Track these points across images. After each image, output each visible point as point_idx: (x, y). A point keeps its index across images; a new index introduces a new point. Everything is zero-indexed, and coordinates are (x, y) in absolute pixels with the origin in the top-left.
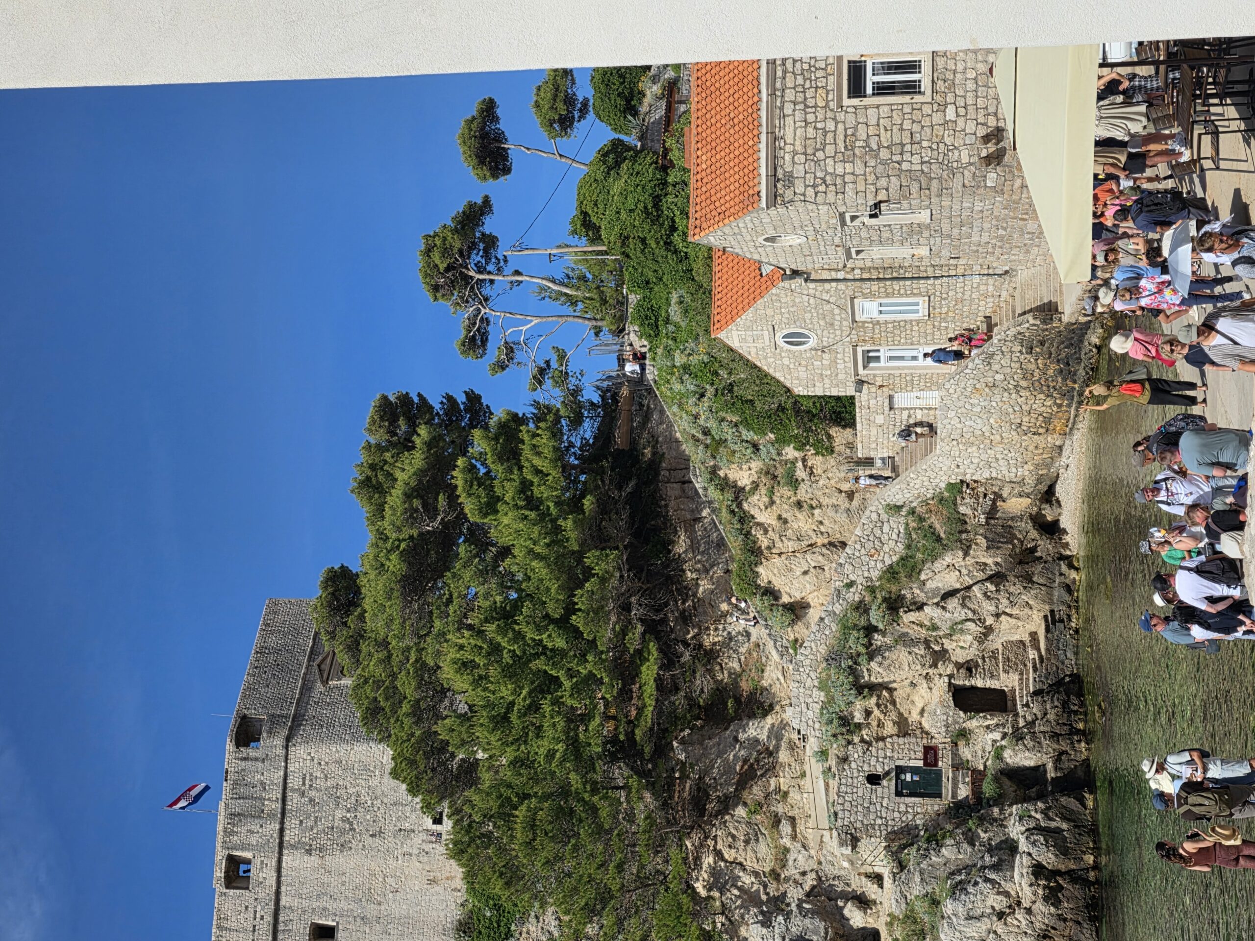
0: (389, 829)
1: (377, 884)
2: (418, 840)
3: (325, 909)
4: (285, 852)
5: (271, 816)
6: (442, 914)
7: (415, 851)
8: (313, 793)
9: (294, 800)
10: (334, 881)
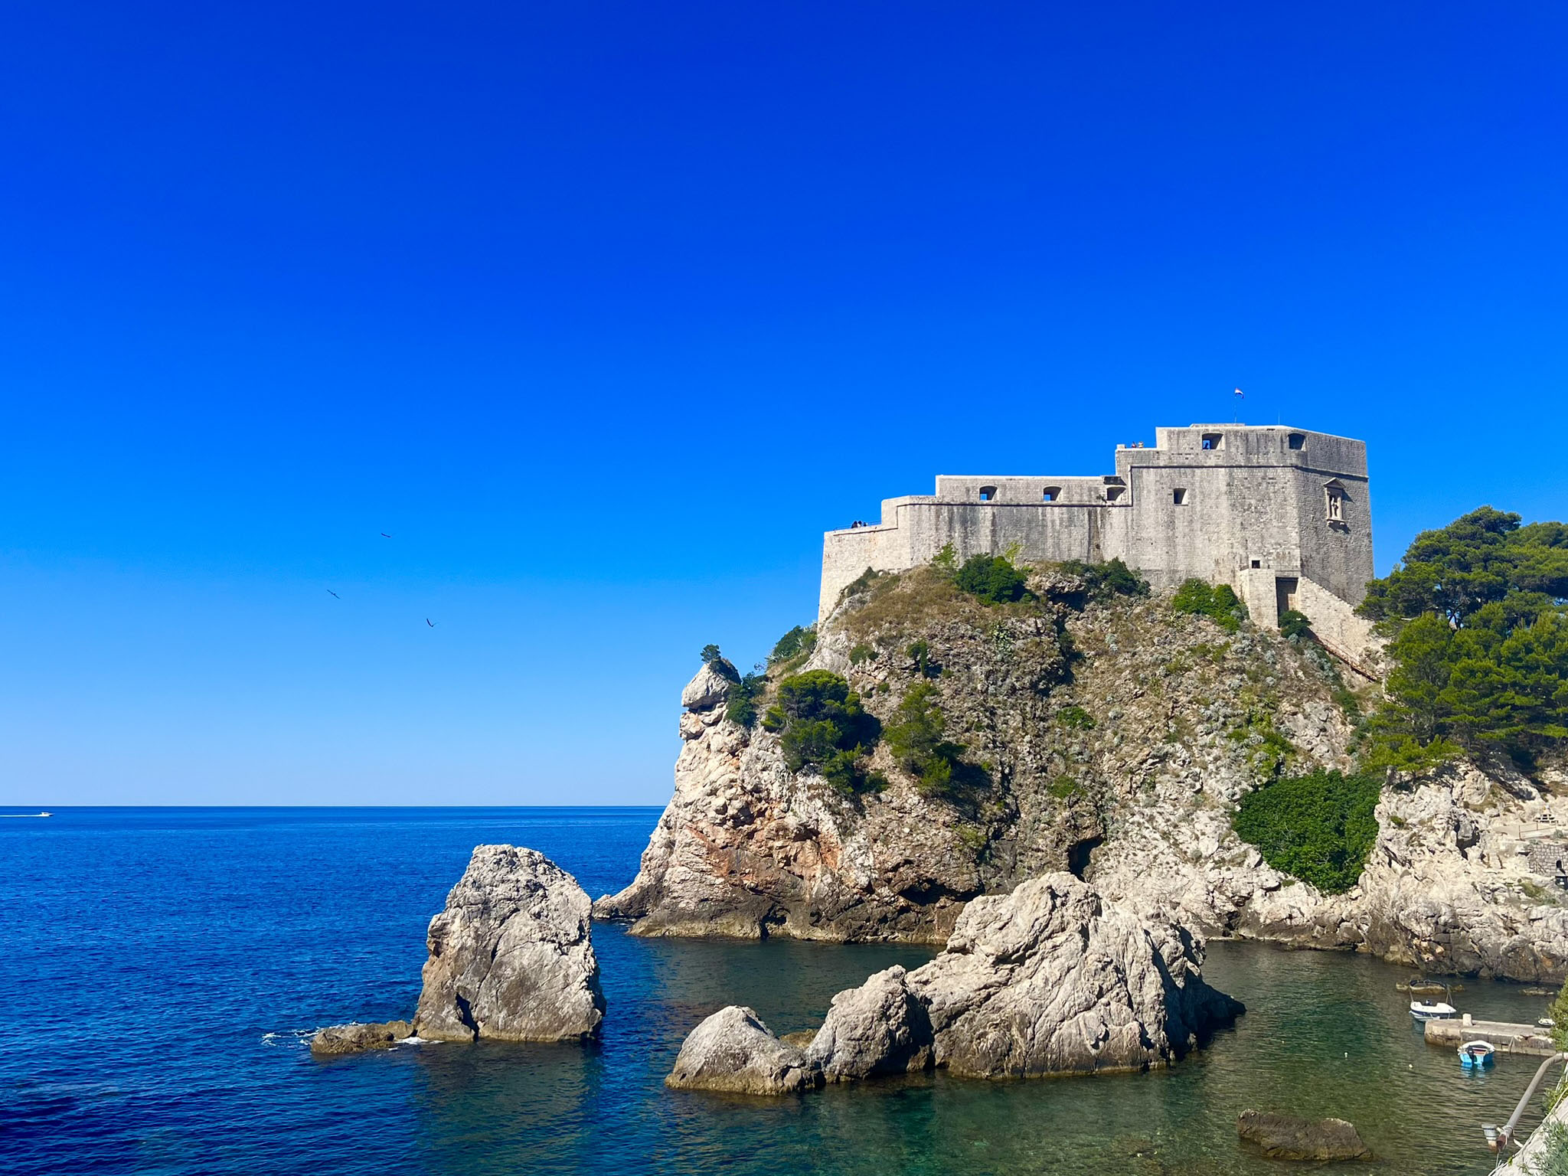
0: (1248, 534)
1: (1212, 528)
2: (1241, 551)
3: (1195, 497)
4: (1227, 469)
5: (1248, 460)
6: (1198, 569)
7: (1234, 550)
8: (1265, 485)
9: (1259, 473)
10: (1212, 502)
